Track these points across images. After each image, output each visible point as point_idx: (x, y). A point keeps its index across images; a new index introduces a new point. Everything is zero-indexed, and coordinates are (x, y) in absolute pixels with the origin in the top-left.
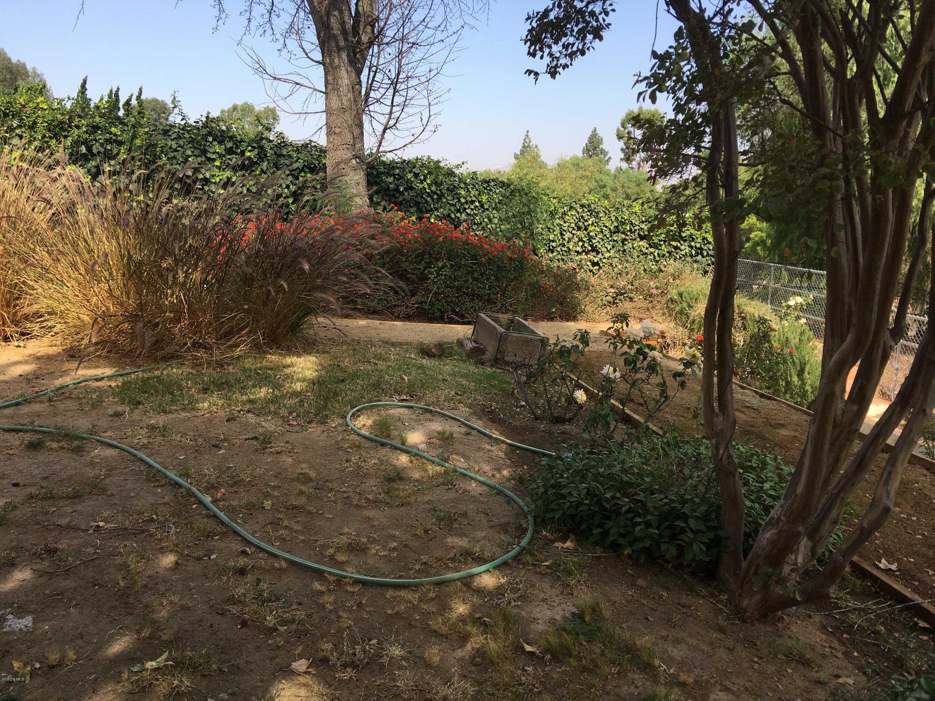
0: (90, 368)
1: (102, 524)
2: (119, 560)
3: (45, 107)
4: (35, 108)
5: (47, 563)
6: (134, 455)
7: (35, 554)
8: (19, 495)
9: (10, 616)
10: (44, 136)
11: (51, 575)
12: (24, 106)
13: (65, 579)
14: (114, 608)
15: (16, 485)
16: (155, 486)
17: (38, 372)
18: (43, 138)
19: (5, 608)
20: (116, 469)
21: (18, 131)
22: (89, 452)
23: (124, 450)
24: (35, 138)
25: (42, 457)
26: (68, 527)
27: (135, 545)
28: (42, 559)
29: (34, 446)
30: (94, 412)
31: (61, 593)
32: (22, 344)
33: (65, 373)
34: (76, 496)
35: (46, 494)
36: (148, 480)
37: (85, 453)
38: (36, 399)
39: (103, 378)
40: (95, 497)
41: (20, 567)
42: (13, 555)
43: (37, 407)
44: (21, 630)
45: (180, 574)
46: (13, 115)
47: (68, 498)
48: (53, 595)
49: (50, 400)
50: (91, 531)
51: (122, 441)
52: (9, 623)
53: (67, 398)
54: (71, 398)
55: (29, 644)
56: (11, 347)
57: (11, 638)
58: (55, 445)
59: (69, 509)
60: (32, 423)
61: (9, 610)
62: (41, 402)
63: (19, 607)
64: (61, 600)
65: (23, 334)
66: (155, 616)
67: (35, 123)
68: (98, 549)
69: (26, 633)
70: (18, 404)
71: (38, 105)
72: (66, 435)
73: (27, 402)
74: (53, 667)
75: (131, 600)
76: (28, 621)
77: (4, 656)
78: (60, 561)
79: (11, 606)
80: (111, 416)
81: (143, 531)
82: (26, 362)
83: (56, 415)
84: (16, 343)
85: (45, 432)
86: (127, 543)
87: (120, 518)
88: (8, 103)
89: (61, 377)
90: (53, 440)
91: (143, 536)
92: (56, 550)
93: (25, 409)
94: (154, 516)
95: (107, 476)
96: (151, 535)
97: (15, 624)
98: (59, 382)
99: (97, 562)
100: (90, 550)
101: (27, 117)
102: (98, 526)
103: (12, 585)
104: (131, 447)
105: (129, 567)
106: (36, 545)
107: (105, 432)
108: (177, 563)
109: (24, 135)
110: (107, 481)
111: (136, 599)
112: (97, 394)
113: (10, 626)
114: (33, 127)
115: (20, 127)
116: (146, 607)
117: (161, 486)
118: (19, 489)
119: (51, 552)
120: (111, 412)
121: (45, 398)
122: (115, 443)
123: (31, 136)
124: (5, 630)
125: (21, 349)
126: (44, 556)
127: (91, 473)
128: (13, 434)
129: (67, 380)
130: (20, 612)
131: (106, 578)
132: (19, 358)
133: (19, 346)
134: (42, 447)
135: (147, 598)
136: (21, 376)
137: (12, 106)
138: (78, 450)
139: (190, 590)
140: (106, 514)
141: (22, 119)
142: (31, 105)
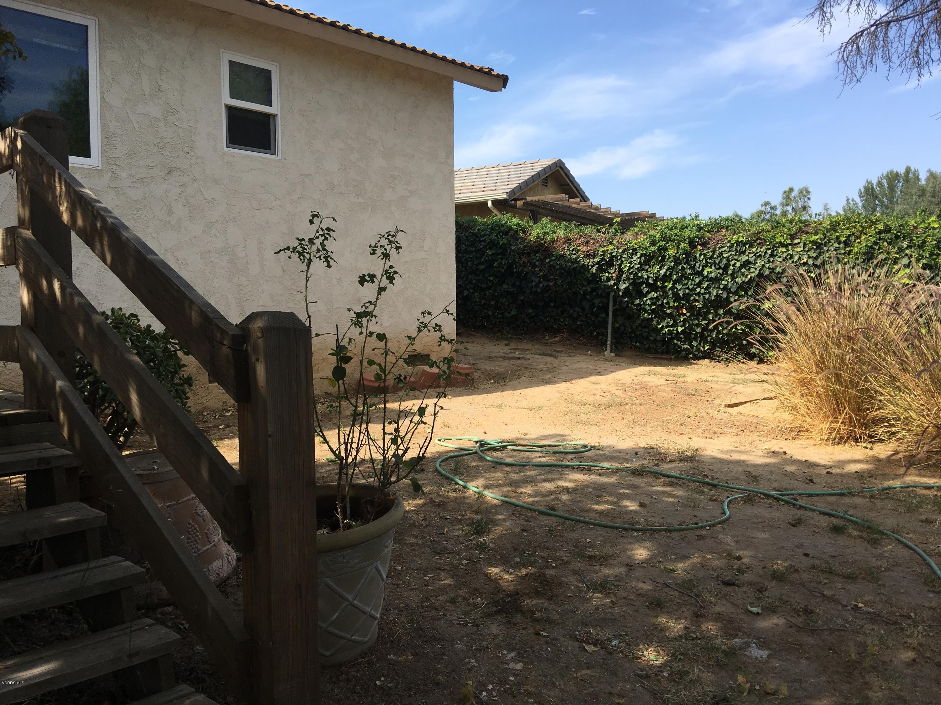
0: (925, 476)
1: (860, 605)
2: (861, 638)
3: (936, 226)
4: (927, 228)
5: (800, 619)
6: (925, 560)
7: (794, 609)
8: (806, 563)
9: (754, 645)
10: (932, 254)
11: (799, 629)
12: (916, 228)
13: (809, 636)
14: (838, 672)
15: (806, 555)
16: (929, 591)
17: (873, 472)
18: (930, 256)
19: (753, 639)
20: (901, 566)
21: (907, 252)
22: (883, 546)
23: (916, 552)
24: (923, 257)
25: (840, 540)
26: (831, 599)
27: (882, 632)
28: (798, 615)
29: (837, 530)
30: (909, 515)
31: (801, 645)
32: (869, 446)
33: (896, 476)
34: (851, 578)
35: (826, 568)
36: (926, 584)
37: (879, 547)
38: (860, 493)
39: (933, 487)
40: (867, 583)
41: (779, 615)
42: (777, 603)
43: (858, 500)
44: (757, 658)
45: (913, 670)
46: (904, 237)
47: (844, 577)
48: (793, 644)
49: (872, 497)
50: (849, 608)
51: (920, 546)
52: (750, 650)
53: (890, 498)
54: (892, 499)
55: (758, 670)
56: (859, 448)
57: (748, 660)
58: (855, 533)
59: (839, 586)
60: (846, 512)
61: (754, 641)
62: (864, 497)
63: (764, 642)
64: (798, 649)
65: (871, 437)
66: (870, 694)
67: (924, 242)
68: (848, 623)
69: (760, 662)
70: (842, 495)
71: (929, 224)
72: (869, 527)
73: (851, 494)
74: (768, 694)
75: (856, 673)
76: (764, 654)
77: (737, 670)
78: (811, 621)
79: (758, 639)
80: (922, 521)
81: (895, 623)
82: (867, 462)
83: (871, 510)
84: (865, 445)
85: (852, 521)
86: (876, 628)
87: (880, 607)
88: (900, 226)
89: (893, 479)
90: (855, 529)
91: (894, 627)
92: (811, 612)
93: (847, 500)
94: (912, 614)
95: (887, 569)
96: (902, 629)
97: (754, 652)
98: (887, 484)
99: (843, 633)
100: (840, 622)
101: (917, 237)
102: (856, 606)
103: (767, 625)
104: (925, 551)
105: (867, 646)
106: (799, 603)
107: (908, 533)
108: (914, 660)
109: (913, 254)
110: (886, 574)
111: (860, 674)
112: (918, 499)
113: (750, 652)
114: (922, 246)
115: (909, 247)
116: (867, 683)
117: (935, 592)
118: (807, 558)
119: (808, 612)
120: (923, 517)
121: (868, 494)
122: (912, 545)
123: (920, 255)
124: (746, 653)
125: (868, 450)
126: (801, 613)
127: (874, 562)
128: (827, 517)
129: (897, 483)
130: (762, 645)
131: (843, 648)
132: (861, 457)
133: (866, 448)
134: (843, 533)
135: (871, 678)
136: (857, 472)
137: (904, 229)
138: (874, 542)
139: (916, 687)
140: (867, 598)
141: (912, 240)
142: (922, 225)
